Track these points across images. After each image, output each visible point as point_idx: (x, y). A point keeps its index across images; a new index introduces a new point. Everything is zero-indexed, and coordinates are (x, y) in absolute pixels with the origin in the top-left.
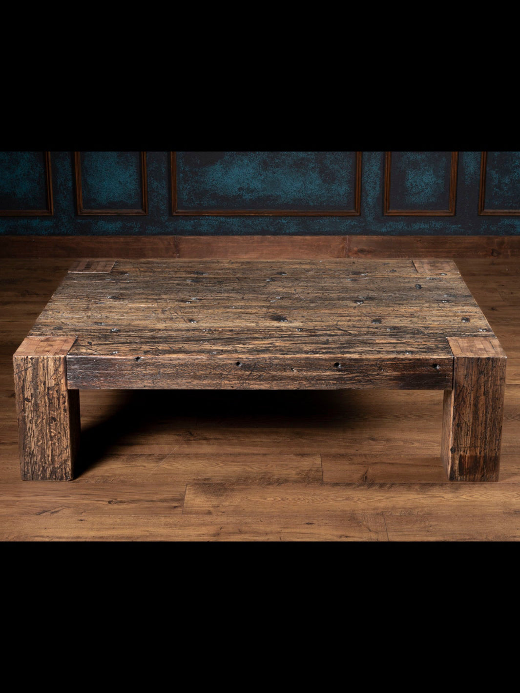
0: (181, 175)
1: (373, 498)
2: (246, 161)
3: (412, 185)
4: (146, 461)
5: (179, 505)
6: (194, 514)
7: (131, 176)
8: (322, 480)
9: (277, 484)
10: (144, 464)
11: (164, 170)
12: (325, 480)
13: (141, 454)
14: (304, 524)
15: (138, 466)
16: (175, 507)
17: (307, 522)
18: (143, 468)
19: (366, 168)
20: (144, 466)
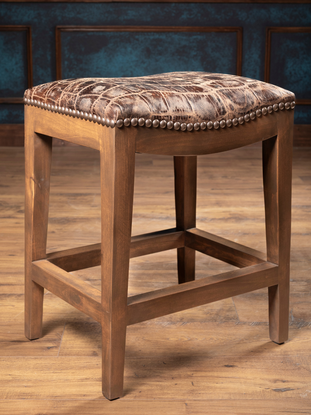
0: (66, 63)
1: (308, 339)
2: (129, 49)
3: (291, 73)
4: (16, 300)
5: (55, 345)
6: (74, 355)
7: (16, 63)
8: (237, 319)
9: (182, 323)
10: (14, 303)
11: (49, 58)
12: (241, 318)
13: (11, 294)
14: (222, 366)
15: (5, 306)
16: (49, 348)
17: (227, 364)
18: (12, 307)
19: (246, 57)
20: (13, 306)
